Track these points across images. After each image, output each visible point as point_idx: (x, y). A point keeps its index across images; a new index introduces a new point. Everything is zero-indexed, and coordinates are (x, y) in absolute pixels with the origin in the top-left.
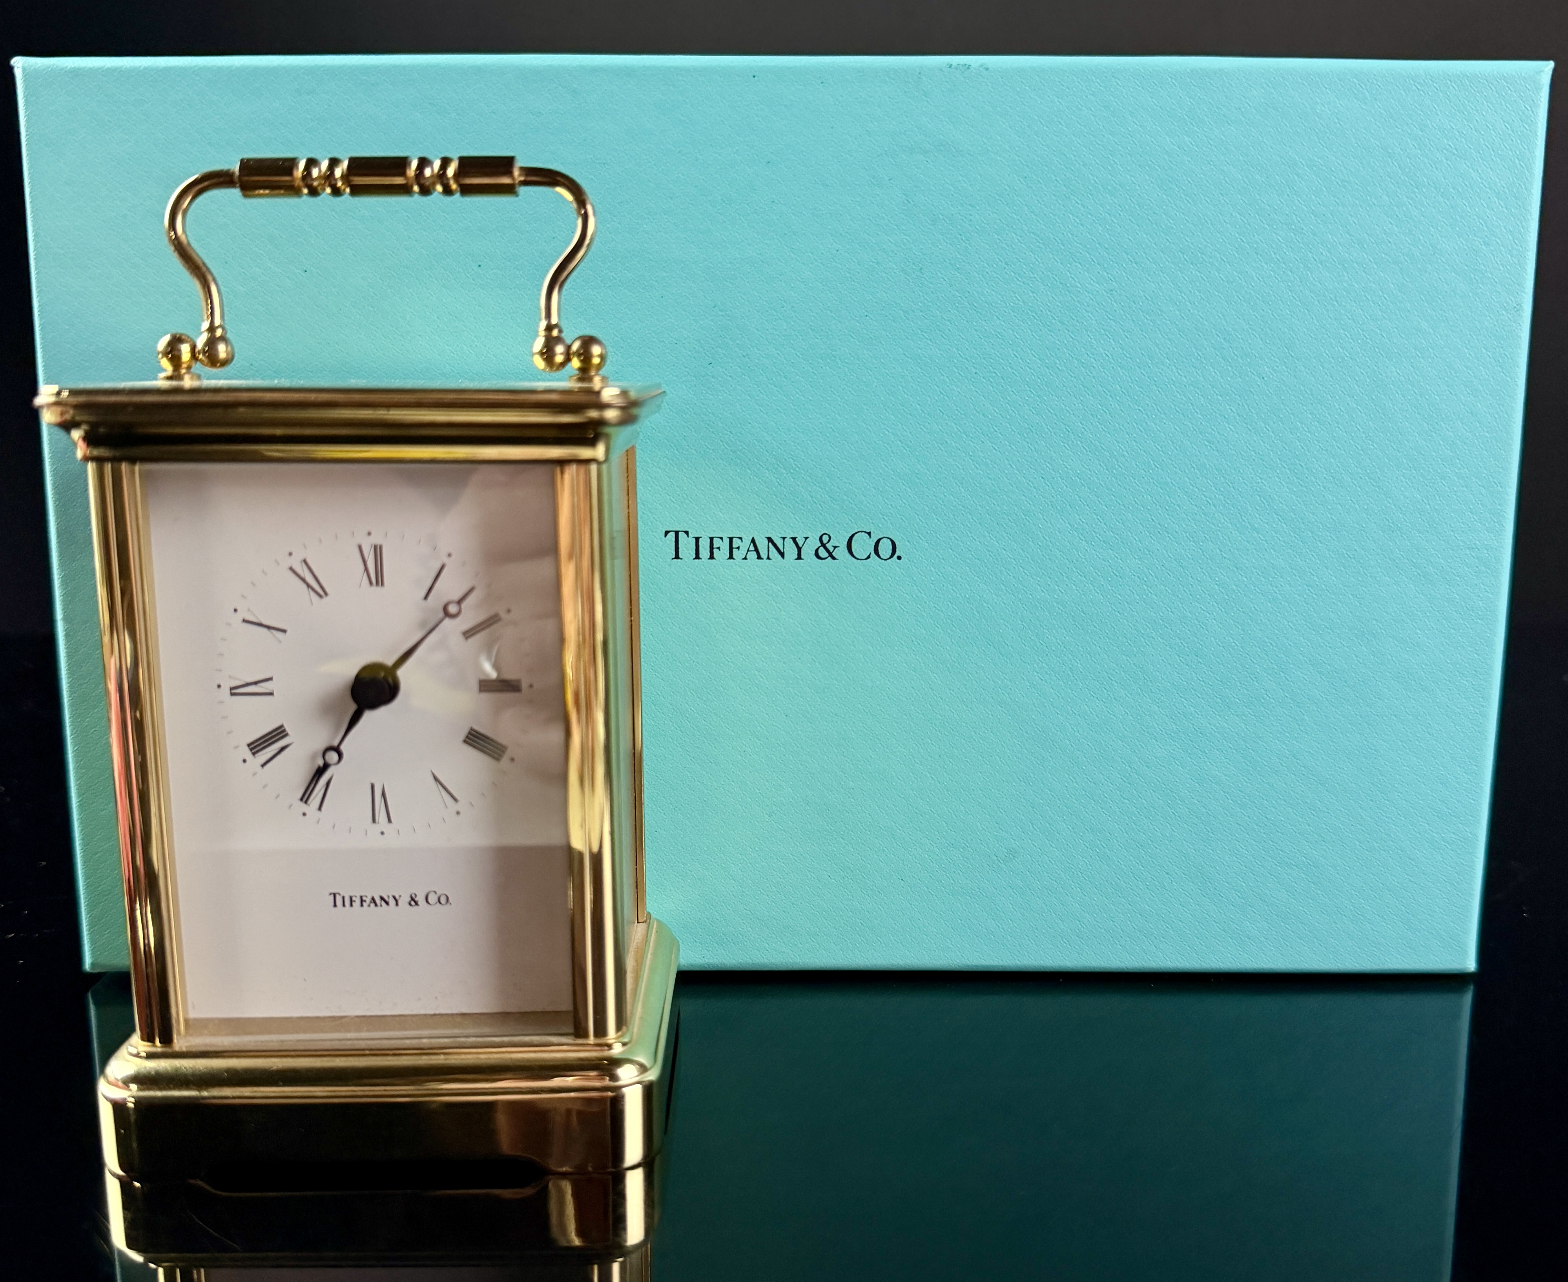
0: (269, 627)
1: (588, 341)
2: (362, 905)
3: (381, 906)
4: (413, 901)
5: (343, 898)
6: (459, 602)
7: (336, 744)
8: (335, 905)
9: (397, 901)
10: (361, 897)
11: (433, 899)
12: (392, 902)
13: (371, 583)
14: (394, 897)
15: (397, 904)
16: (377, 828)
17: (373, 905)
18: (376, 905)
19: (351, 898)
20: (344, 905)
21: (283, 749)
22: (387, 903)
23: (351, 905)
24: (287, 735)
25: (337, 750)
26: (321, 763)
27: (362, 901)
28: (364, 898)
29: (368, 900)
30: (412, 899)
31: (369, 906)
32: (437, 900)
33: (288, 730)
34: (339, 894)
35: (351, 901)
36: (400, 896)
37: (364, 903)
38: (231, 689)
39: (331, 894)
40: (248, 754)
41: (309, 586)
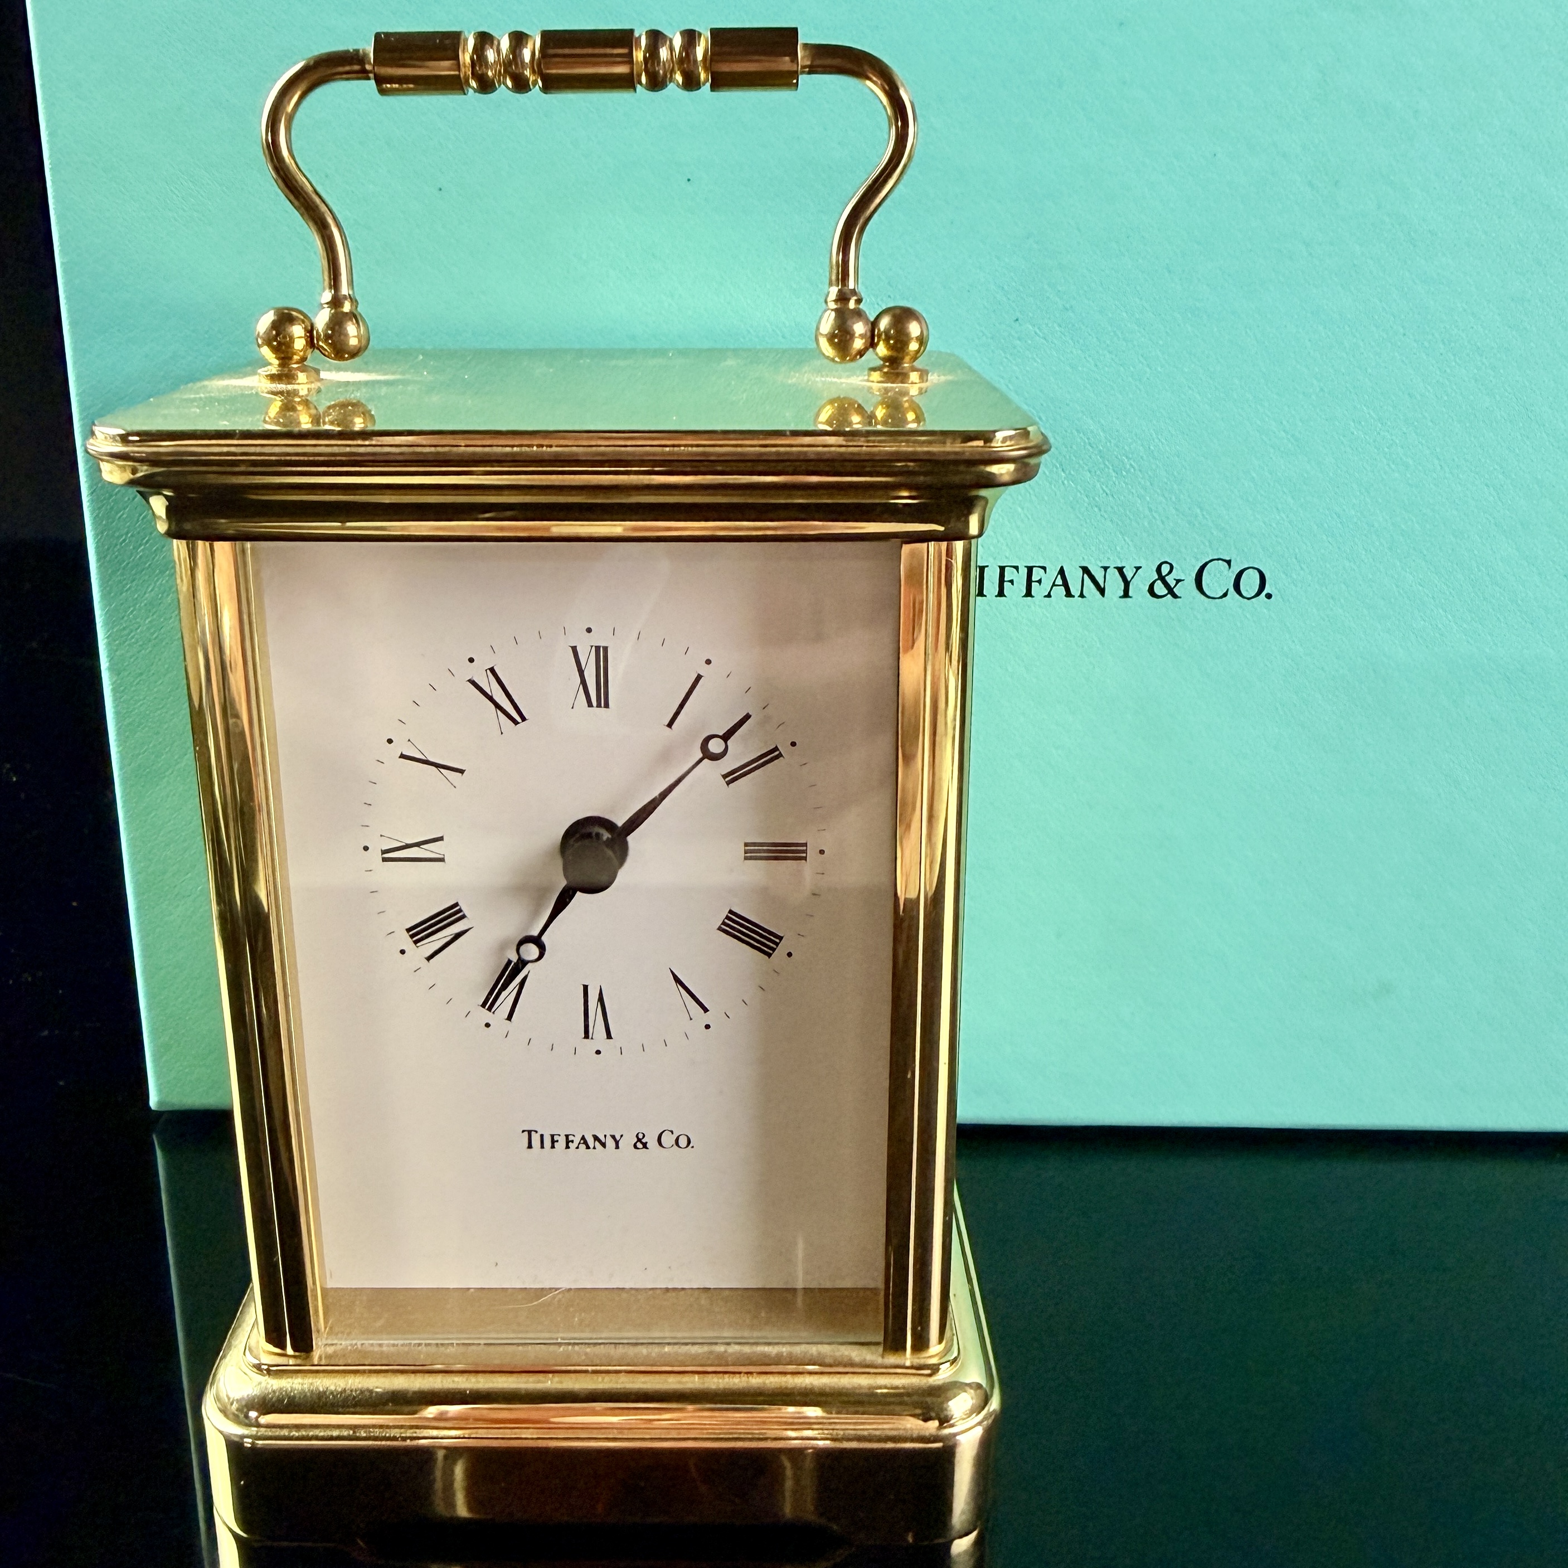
0: (437, 766)
1: (902, 315)
2: (568, 1147)
3: (594, 1148)
4: (641, 1143)
5: (542, 1136)
6: (726, 737)
7: (535, 933)
8: (530, 1146)
9: (617, 1143)
10: (567, 1136)
11: (668, 1140)
12: (610, 1143)
13: (590, 705)
14: (613, 1137)
15: (617, 1147)
16: (591, 1045)
17: (583, 1147)
18: (588, 1147)
19: (552, 1136)
20: (542, 1147)
21: (458, 936)
22: (604, 1145)
23: (553, 1147)
24: (464, 917)
25: (537, 941)
26: (514, 958)
27: (568, 1142)
28: (571, 1138)
29: (577, 1140)
30: (639, 1140)
31: (577, 1148)
32: (674, 1142)
33: (466, 911)
34: (536, 1132)
35: (553, 1142)
36: (622, 1136)
37: (570, 1144)
38: (384, 852)
39: (523, 1131)
40: (407, 943)
41: (498, 706)
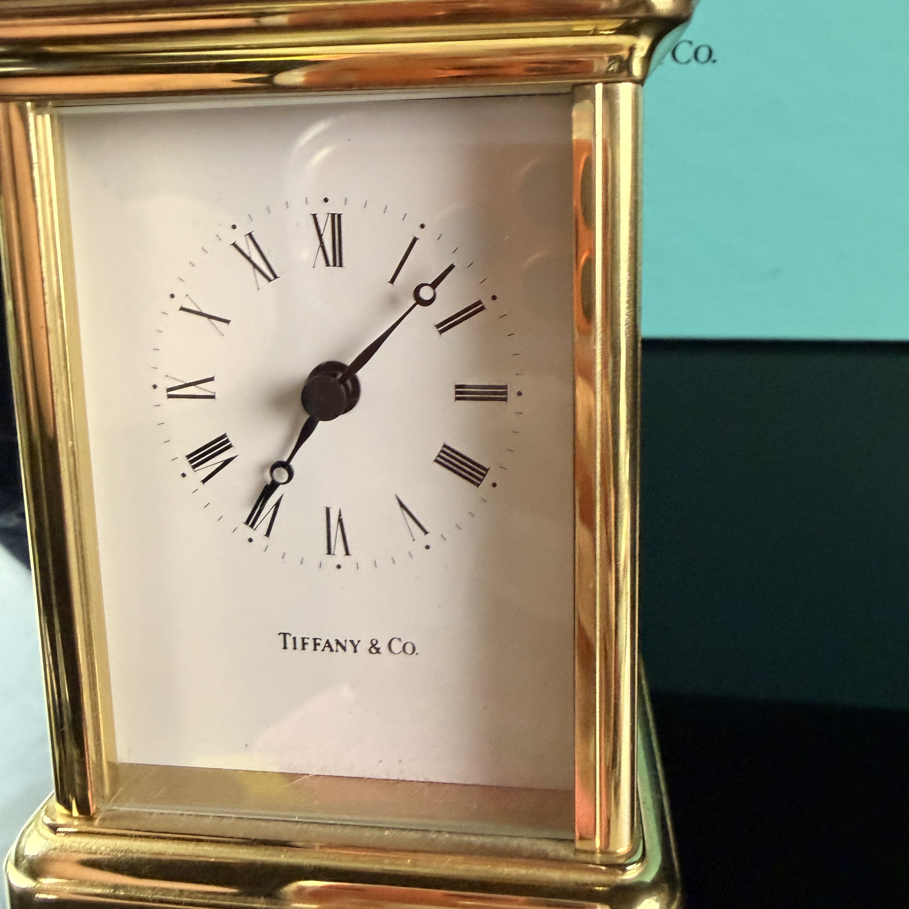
0: (210, 317)
2: (315, 649)
3: (337, 651)
4: (374, 648)
5: (294, 638)
6: (434, 285)
7: (285, 459)
8: (285, 648)
9: (355, 647)
10: (315, 639)
11: (397, 646)
12: (350, 647)
13: (328, 264)
14: (352, 642)
15: (355, 651)
16: (333, 561)
17: (327, 649)
18: (332, 650)
19: (303, 639)
20: (295, 648)
21: (227, 462)
22: (344, 648)
23: (303, 649)
24: (230, 446)
25: (286, 465)
26: (269, 480)
27: (316, 645)
28: (318, 641)
29: (323, 643)
30: (373, 646)
31: (323, 650)
32: (401, 649)
33: (232, 441)
34: (290, 635)
35: (304, 644)
36: (359, 641)
37: (318, 647)
38: (169, 390)
39: (280, 634)
40: (187, 467)
41: (255, 266)
